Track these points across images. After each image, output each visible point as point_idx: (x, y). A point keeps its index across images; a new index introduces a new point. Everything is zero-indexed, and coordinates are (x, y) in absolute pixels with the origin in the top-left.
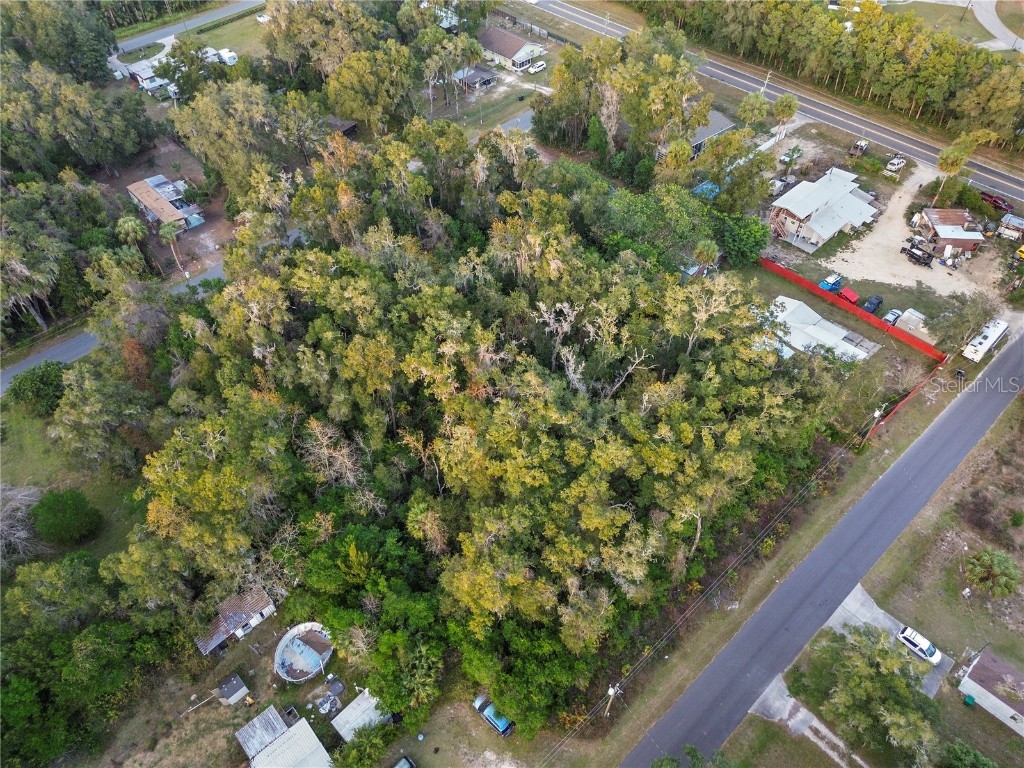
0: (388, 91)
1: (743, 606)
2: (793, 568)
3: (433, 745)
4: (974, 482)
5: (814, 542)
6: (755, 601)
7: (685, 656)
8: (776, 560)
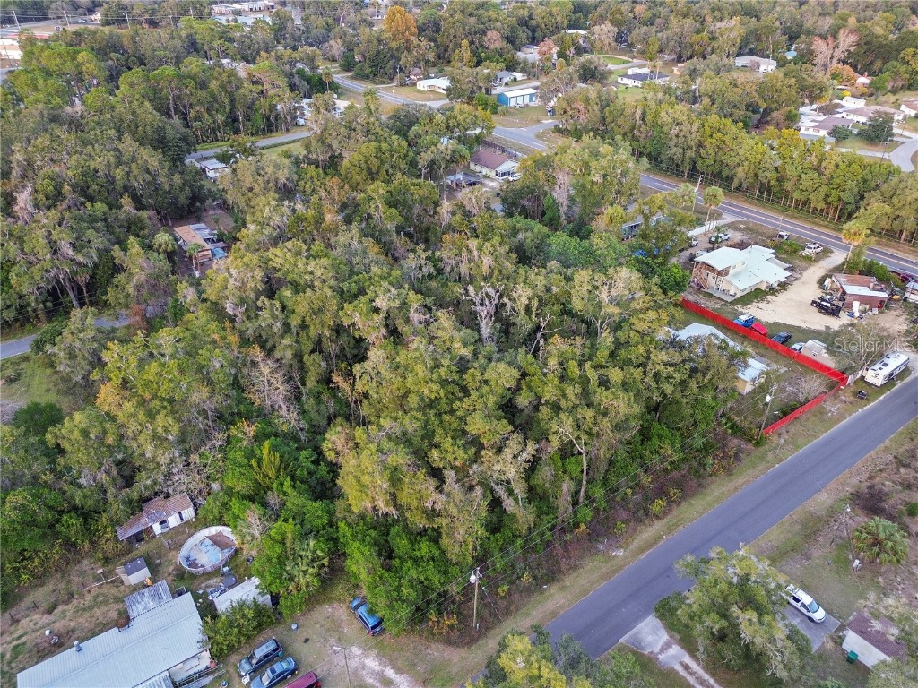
0: (387, 171)
1: (627, 553)
2: (681, 528)
3: (305, 636)
4: (871, 478)
5: (705, 509)
6: (641, 550)
7: (562, 589)
8: (665, 521)
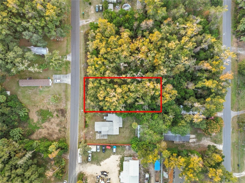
5: (80, 86)
6: (81, 69)
8: (83, 78)
